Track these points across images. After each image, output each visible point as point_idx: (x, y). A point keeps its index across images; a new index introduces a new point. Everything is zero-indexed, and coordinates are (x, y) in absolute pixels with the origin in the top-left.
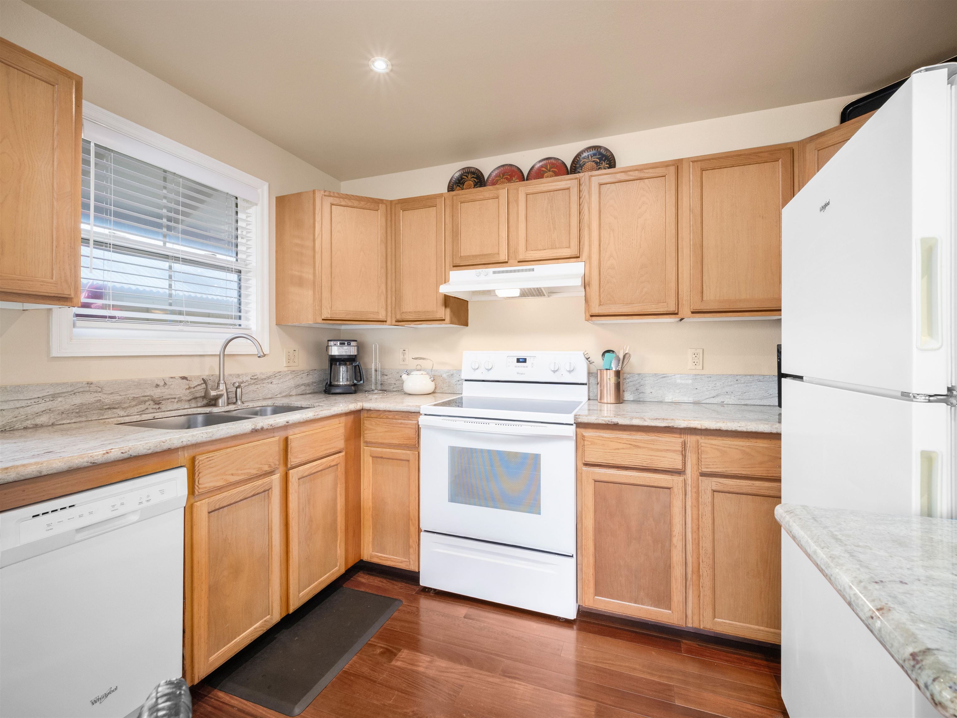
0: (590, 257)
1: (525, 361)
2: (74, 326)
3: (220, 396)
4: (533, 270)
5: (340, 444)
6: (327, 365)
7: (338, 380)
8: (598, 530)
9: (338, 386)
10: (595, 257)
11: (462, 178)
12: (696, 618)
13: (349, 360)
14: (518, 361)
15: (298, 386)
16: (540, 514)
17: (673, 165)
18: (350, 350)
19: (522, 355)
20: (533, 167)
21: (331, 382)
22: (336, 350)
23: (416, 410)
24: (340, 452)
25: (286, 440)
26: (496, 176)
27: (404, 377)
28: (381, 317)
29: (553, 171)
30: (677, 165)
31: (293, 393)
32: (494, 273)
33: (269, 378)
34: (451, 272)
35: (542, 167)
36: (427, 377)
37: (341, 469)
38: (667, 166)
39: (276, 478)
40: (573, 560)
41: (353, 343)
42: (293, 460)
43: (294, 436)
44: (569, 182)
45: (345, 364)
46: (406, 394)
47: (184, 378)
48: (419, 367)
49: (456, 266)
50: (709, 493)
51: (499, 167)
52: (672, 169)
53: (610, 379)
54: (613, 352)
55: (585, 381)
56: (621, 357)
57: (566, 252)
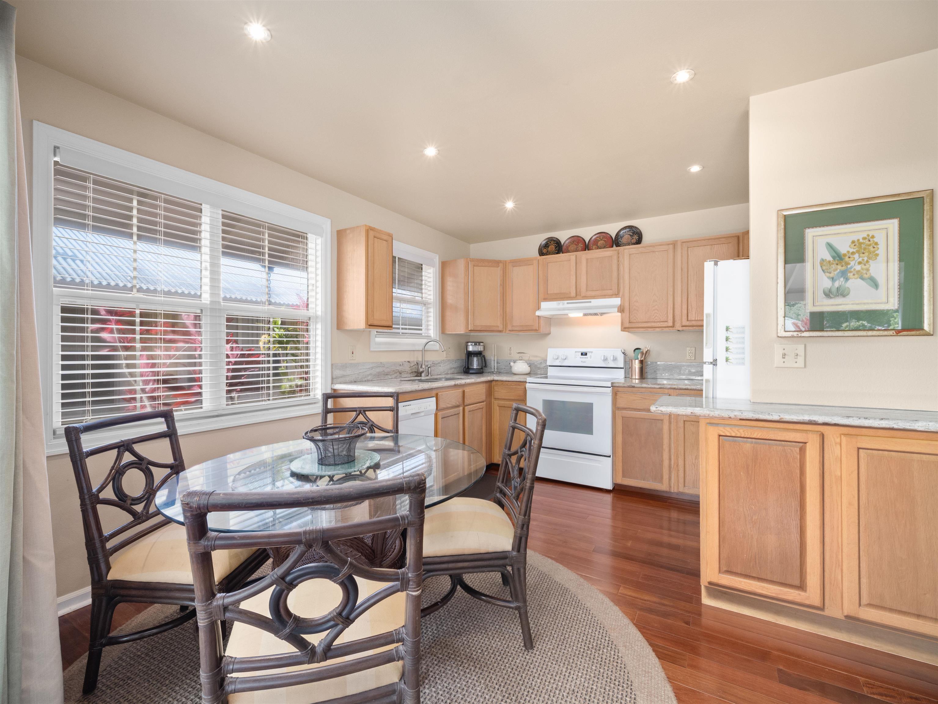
0: (623, 295)
1: (586, 354)
2: (376, 337)
3: (422, 372)
4: (591, 302)
5: (483, 397)
6: (464, 356)
7: (473, 366)
8: (625, 443)
9: (473, 369)
10: (627, 295)
11: (547, 244)
12: (676, 488)
13: (479, 354)
14: (582, 354)
15: (451, 369)
16: (592, 434)
17: (672, 244)
18: (479, 348)
19: (584, 350)
20: (591, 239)
21: (468, 367)
22: (471, 348)
23: (525, 380)
24: (483, 402)
25: (464, 392)
26: (569, 243)
27: (512, 364)
28: (500, 329)
29: (604, 240)
30: (674, 244)
31: (449, 372)
32: (568, 303)
33: (439, 363)
34: (542, 303)
35: (597, 237)
36: (526, 364)
37: (484, 410)
38: (668, 244)
39: (461, 408)
40: (610, 459)
41: (481, 344)
42: (467, 402)
43: (467, 390)
44: (612, 252)
45: (477, 356)
46: (515, 374)
47: (409, 362)
48: (521, 358)
49: (546, 300)
50: (682, 422)
51: (569, 238)
52: (671, 246)
53: (637, 365)
54: (640, 349)
55: (622, 366)
56: (645, 352)
57: (610, 292)
